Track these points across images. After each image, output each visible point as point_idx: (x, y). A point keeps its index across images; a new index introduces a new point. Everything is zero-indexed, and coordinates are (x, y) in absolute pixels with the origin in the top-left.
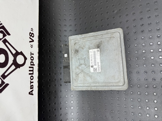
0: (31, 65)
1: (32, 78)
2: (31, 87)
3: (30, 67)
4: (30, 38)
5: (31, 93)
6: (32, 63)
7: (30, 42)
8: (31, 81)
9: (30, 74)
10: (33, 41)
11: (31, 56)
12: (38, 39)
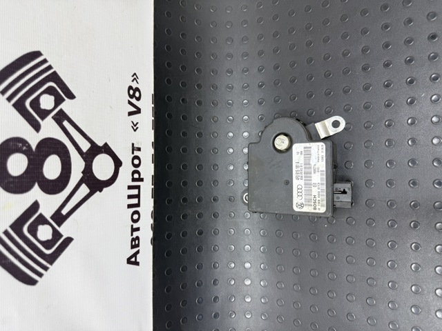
0: (134, 180)
1: (136, 217)
2: (133, 243)
3: (130, 187)
4: (130, 103)
7: (130, 114)
9: (130, 206)
10: (138, 111)
11: (133, 155)
12: (153, 106)
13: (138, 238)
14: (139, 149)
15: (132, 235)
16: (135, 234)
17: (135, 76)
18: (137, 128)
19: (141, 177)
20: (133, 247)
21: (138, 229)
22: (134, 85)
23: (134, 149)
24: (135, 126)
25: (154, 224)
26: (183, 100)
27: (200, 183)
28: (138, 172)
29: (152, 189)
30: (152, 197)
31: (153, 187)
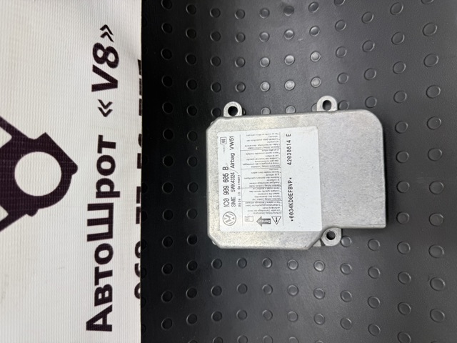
0: (100, 194)
1: (104, 254)
2: (100, 296)
3: (92, 207)
4: (96, 70)
5: (98, 324)
6: (105, 188)
7: (96, 88)
8: (97, 269)
9: (91, 238)
10: (113, 84)
11: (100, 155)
12: (141, 77)
13: (108, 288)
14: (112, 145)
15: (97, 283)
16: (103, 282)
17: (106, 30)
18: (110, 111)
19: (115, 190)
20: (98, 302)
21: (109, 274)
22: (106, 43)
23: (102, 144)
24: (106, 107)
28: (110, 183)
29: (138, 208)
30: (137, 222)
31: (139, 205)
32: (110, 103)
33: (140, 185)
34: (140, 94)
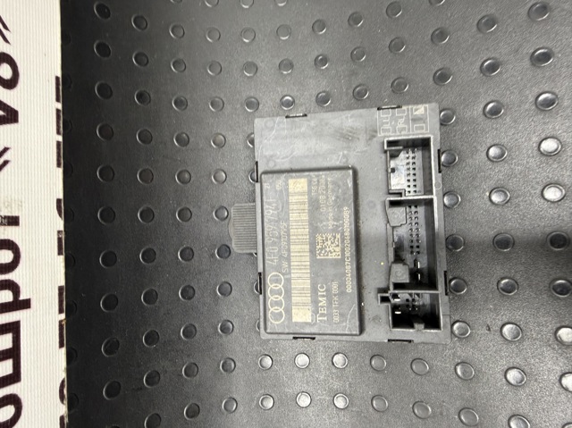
10: (11, 116)
12: (59, 106)
14: (13, 221)
18: (6, 163)
19: (22, 297)
25: (69, 415)
26: (140, 96)
27: (188, 293)
28: (13, 287)
29: (61, 322)
30: (61, 345)
31: (63, 316)
32: (6, 150)
33: (63, 283)
34: (58, 133)
